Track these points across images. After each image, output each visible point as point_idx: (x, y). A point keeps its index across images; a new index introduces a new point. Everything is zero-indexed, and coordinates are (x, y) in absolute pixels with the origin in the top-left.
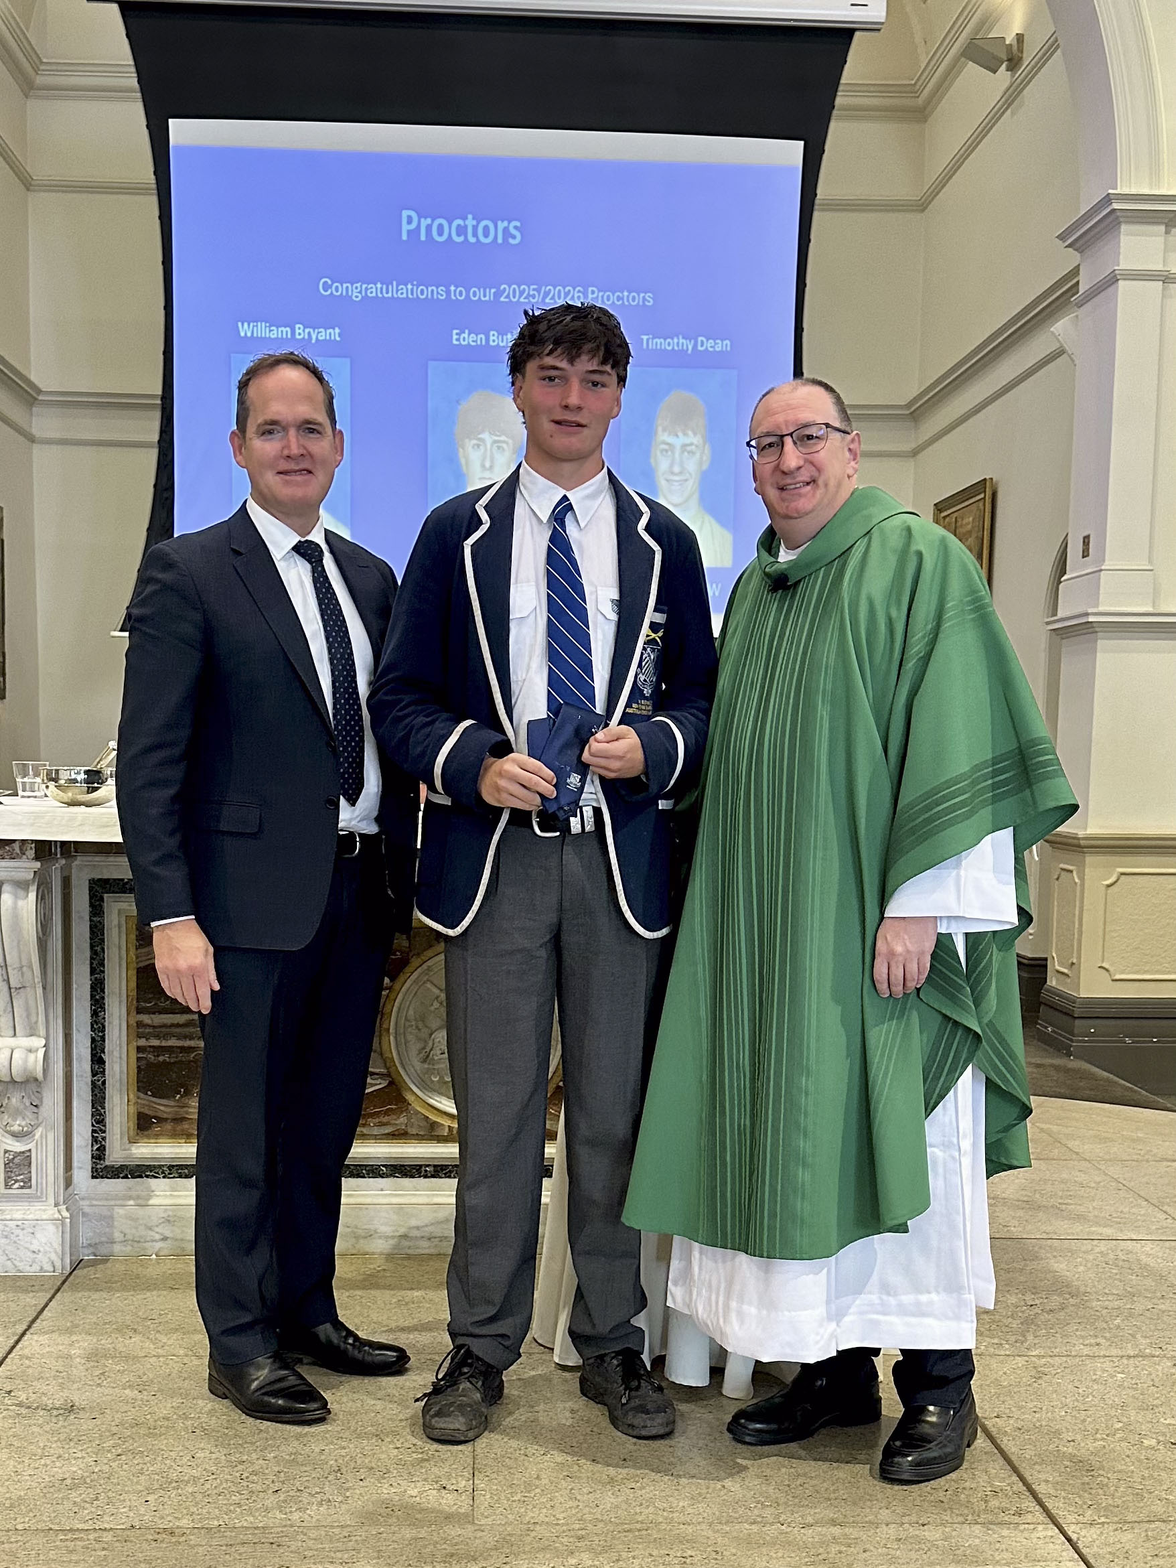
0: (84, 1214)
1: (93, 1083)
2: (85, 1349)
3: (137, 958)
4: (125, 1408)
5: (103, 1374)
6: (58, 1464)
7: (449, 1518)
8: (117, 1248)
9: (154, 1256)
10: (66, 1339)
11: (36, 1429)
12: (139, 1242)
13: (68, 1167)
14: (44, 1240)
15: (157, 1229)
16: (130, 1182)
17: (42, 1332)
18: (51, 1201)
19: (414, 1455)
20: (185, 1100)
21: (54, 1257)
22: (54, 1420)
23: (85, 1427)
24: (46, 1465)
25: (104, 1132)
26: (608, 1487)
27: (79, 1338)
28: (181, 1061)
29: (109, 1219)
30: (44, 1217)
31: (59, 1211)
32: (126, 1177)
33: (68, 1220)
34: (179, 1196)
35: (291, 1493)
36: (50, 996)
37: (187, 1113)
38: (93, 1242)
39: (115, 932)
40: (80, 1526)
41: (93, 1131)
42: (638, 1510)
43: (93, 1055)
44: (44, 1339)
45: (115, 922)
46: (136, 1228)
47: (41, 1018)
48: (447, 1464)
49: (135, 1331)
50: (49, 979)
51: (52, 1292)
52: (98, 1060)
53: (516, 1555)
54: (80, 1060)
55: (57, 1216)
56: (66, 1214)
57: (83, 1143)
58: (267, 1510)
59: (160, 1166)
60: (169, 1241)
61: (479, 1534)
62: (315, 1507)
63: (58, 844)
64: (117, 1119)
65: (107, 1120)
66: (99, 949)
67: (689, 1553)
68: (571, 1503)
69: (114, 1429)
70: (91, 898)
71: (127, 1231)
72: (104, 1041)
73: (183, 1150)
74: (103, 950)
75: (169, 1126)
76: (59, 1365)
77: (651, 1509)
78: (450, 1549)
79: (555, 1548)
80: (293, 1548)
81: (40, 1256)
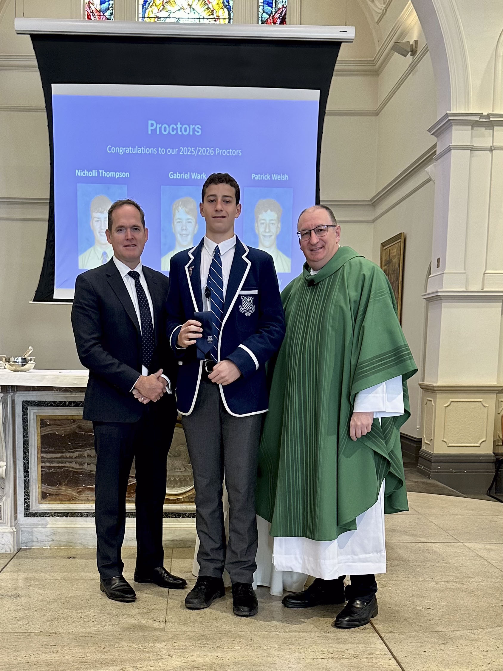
0: (22, 531)
1: (24, 480)
2: (23, 577)
3: (41, 431)
4: (38, 596)
5: (30, 585)
6: (14, 613)
7: (156, 629)
8: (34, 544)
9: (49, 547)
10: (16, 574)
11: (5, 602)
12: (43, 542)
13: (16, 512)
14: (7, 540)
15: (50, 537)
16: (39, 518)
17: (6, 572)
18: (9, 525)
19: (145, 611)
20: (60, 487)
21: (11, 546)
22: (12, 599)
23: (24, 602)
24: (9, 613)
25: (29, 499)
26: (215, 621)
27: (21, 574)
28: (58, 472)
29: (31, 533)
30: (7, 531)
31: (12, 529)
32: (38, 517)
33: (16, 533)
34: (58, 524)
35: (99, 622)
36: (8, 446)
37: (61, 492)
38: (25, 541)
39: (32, 421)
40: (23, 631)
41: (25, 499)
42: (225, 627)
43: (24, 470)
44: (8, 574)
45: (32, 417)
46: (42, 536)
47: (5, 454)
48: (157, 614)
49: (42, 571)
50: (7, 440)
51: (10, 559)
52: (26, 471)
53: (179, 640)
54: (19, 471)
55: (12, 531)
56: (15, 530)
57: (21, 503)
58: (90, 627)
59: (51, 513)
60: (54, 541)
61: (167, 634)
62: (107, 626)
63: (10, 387)
64: (34, 494)
65: (30, 494)
66: (26, 428)
67: (242, 640)
68: (201, 625)
69: (34, 602)
70: (23, 408)
71: (38, 538)
72: (28, 464)
73: (59, 506)
74: (28, 428)
75: (54, 497)
76: (13, 582)
77: (230, 627)
78: (155, 639)
79: (194, 639)
80: (99, 638)
81: (5, 546)
